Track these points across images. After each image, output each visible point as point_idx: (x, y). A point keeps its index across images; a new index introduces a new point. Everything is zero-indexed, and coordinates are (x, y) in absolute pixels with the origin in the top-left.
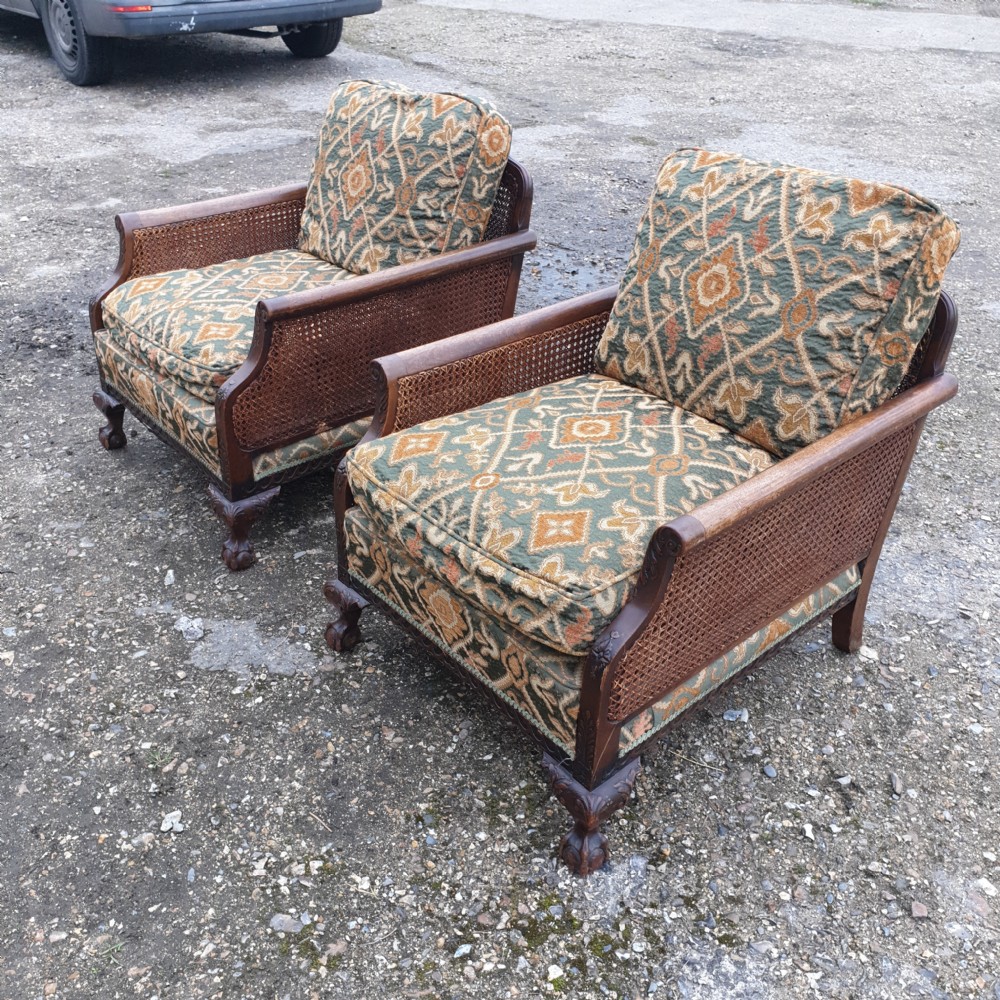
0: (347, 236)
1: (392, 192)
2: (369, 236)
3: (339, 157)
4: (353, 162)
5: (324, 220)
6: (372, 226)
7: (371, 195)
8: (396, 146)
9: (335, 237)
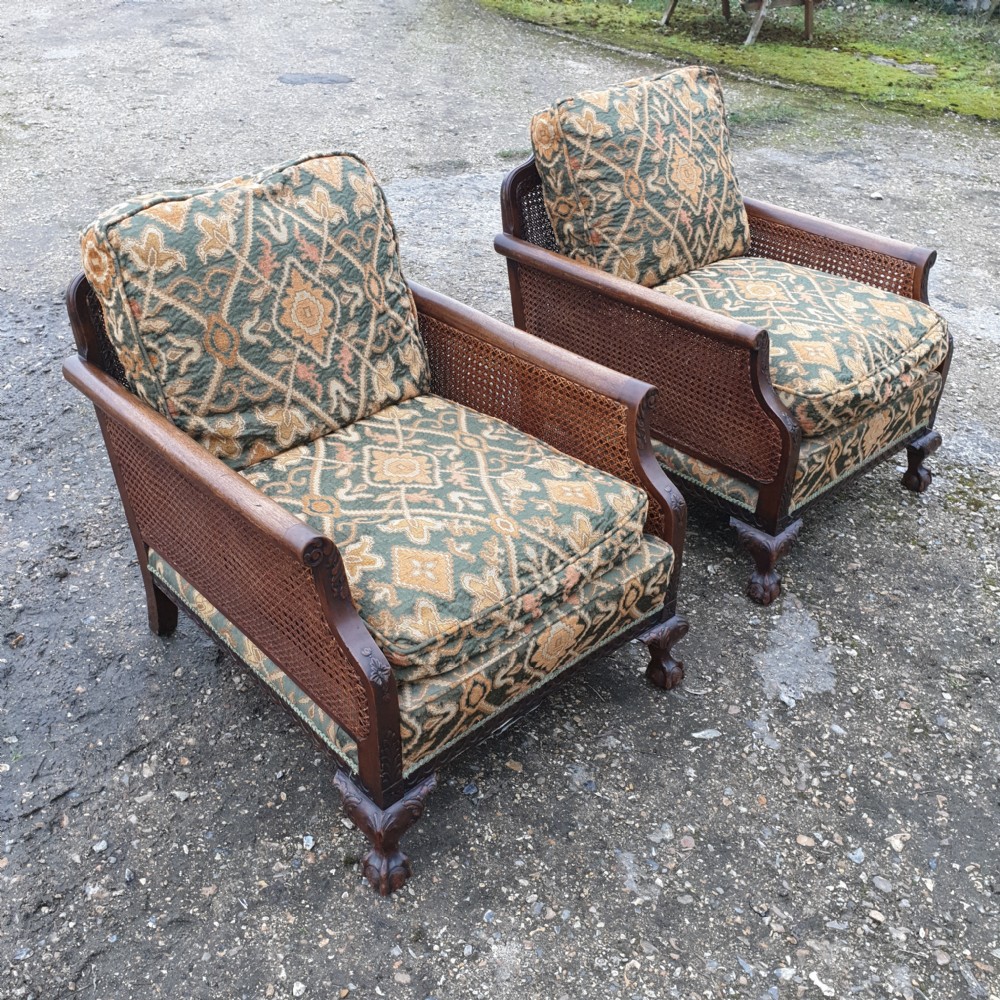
0: (343, 381)
1: (361, 295)
2: (366, 362)
3: (255, 304)
4: (285, 295)
5: (291, 393)
6: (361, 348)
7: (339, 315)
8: (332, 242)
9: (326, 397)
